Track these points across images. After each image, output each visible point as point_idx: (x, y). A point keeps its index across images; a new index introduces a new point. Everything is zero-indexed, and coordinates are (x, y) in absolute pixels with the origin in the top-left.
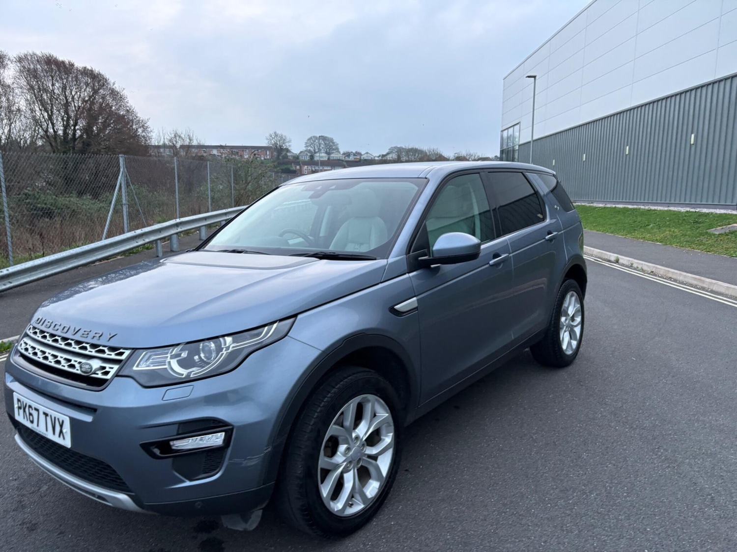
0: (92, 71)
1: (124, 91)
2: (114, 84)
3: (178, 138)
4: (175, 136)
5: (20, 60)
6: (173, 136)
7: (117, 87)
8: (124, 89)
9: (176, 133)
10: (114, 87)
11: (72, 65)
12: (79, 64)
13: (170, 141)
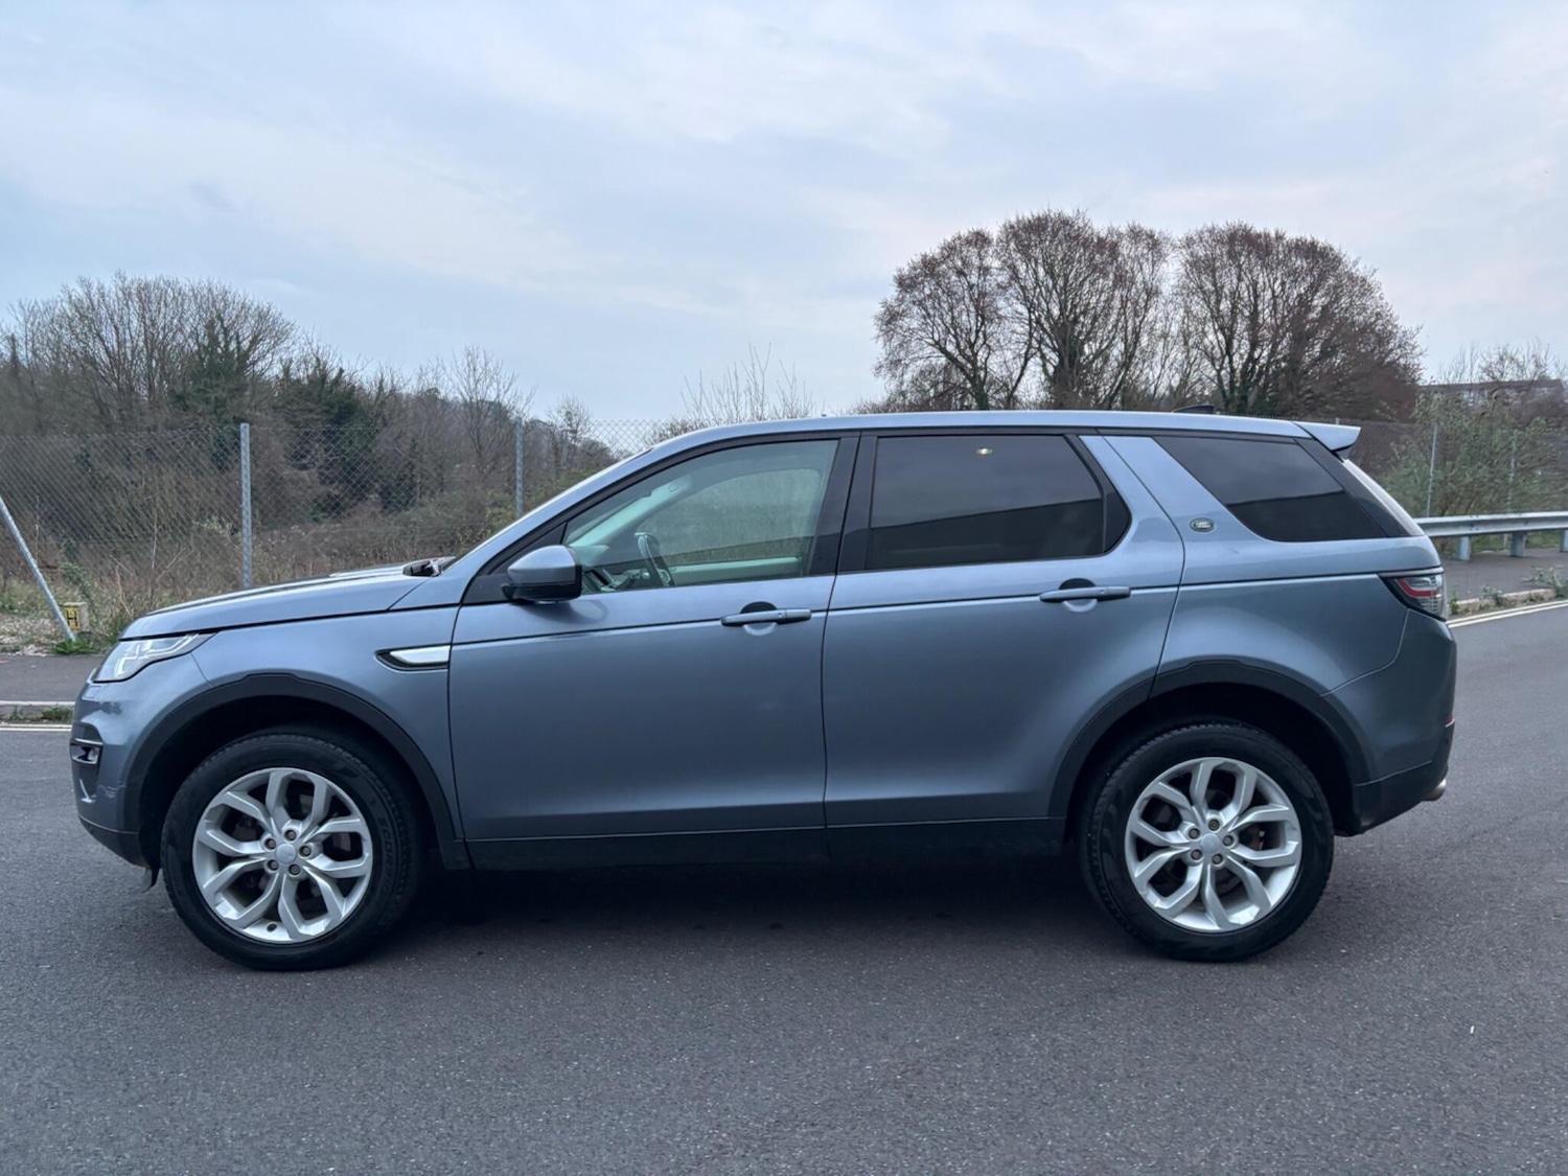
0: (1313, 245)
1: (1375, 275)
2: (1356, 263)
3: (1507, 363)
4: (1501, 359)
5: (1189, 242)
6: (1495, 358)
7: (1360, 270)
8: (1375, 271)
9: (1505, 353)
10: (1353, 271)
11: (1279, 238)
12: (1291, 235)
13: (1487, 370)
